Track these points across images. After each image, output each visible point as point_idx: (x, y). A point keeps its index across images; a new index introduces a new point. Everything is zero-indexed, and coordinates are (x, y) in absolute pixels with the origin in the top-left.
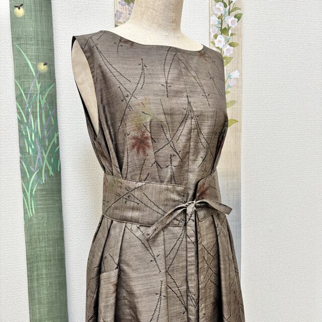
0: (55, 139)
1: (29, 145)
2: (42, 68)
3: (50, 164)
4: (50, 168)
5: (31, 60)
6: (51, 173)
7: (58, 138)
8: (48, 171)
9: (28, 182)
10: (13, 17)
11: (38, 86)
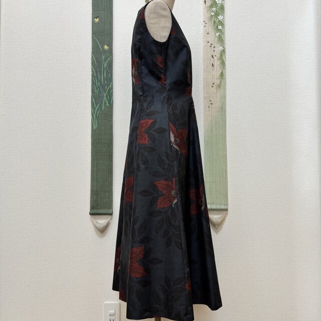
0: (111, 86)
1: (97, 89)
2: (106, 47)
3: (107, 100)
4: (107, 102)
5: (100, 44)
6: (107, 104)
7: (112, 85)
8: (106, 103)
9: (95, 109)
10: (93, 23)
11: (103, 57)
